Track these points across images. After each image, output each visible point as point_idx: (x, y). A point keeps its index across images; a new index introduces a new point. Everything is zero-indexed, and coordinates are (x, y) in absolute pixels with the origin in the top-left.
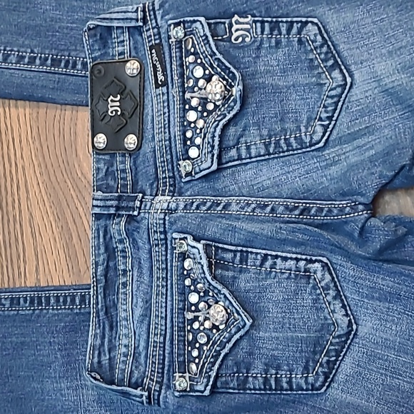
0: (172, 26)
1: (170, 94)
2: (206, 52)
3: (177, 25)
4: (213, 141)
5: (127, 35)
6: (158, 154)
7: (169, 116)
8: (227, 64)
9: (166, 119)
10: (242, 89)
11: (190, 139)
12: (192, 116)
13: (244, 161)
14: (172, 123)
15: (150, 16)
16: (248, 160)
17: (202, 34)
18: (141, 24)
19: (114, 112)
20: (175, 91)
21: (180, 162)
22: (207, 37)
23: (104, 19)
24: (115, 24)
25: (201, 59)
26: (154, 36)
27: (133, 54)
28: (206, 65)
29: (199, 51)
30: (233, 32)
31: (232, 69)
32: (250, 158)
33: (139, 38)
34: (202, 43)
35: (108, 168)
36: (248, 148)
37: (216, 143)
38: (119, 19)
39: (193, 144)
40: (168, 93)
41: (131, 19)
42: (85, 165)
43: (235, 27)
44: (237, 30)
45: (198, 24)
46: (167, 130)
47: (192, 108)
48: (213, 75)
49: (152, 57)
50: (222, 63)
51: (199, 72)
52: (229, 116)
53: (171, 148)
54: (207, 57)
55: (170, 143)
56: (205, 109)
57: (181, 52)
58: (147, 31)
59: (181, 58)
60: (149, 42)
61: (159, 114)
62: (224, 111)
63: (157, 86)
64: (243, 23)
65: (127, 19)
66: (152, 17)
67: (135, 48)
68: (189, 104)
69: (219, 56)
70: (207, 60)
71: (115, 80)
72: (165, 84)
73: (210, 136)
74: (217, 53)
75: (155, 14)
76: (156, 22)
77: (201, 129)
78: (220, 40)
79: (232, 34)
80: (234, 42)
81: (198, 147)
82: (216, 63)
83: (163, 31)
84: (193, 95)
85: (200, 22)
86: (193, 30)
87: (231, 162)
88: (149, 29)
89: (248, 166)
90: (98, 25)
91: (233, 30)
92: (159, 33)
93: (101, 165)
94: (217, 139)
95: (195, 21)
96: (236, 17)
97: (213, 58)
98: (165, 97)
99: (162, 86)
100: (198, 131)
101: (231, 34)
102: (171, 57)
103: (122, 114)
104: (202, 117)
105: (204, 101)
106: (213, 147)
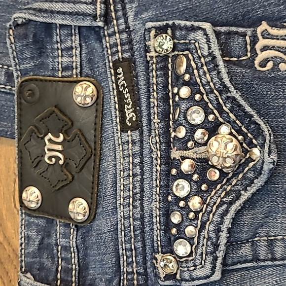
0: (153, 32)
1: (146, 146)
2: (211, 84)
3: (161, 30)
4: (218, 237)
5: (76, 39)
6: (121, 237)
7: (142, 180)
8: (248, 109)
9: (138, 185)
10: (276, 159)
11: (178, 226)
12: (182, 188)
13: (262, 264)
14: (147, 193)
15: (116, 11)
16: (270, 263)
17: (206, 53)
18: (101, 24)
19: (53, 159)
20: (153, 142)
21: (158, 256)
22: (214, 58)
23: (40, 10)
24: (58, 20)
25: (202, 94)
26: (122, 45)
27: (86, 70)
28: (210, 105)
29: (198, 80)
30: (258, 52)
31: (256, 118)
32: (273, 259)
33: (97, 45)
34: (205, 68)
35: (43, 238)
36: (271, 244)
37: (223, 240)
38: (64, 13)
39: (181, 235)
40: (141, 141)
41: (85, 15)
42: (9, 225)
43: (262, 42)
44: (265, 48)
45: (199, 35)
46: (138, 203)
47: (182, 175)
48: (221, 124)
49: (117, 79)
50: (240, 106)
51: (197, 116)
52: (245, 196)
53: (143, 232)
54: (212, 92)
55: (143, 224)
56: (203, 179)
57: (166, 75)
58: (110, 35)
59: (166, 86)
60: (113, 54)
61: (126, 174)
62: (236, 185)
63: (124, 129)
64: (276, 38)
65: (77, 14)
66: (120, 13)
67: (90, 61)
68: (178, 167)
69: (234, 93)
70: (212, 97)
71: (57, 111)
72: (137, 126)
73: (212, 227)
74: (232, 89)
75: (124, 8)
76: (126, 22)
77: (197, 213)
78: (234, 63)
79: (257, 55)
80: (259, 68)
81: (190, 240)
82: (229, 106)
83: (136, 37)
84: (186, 153)
85: (204, 30)
86: (190, 43)
87: (241, 263)
88: (114, 33)
89: (267, 271)
90: (30, 20)
91: (258, 47)
92: (130, 42)
93: (33, 234)
94: (224, 235)
95: (193, 29)
96: (264, 26)
97: (224, 96)
98: (137, 148)
99: (133, 129)
100: (191, 215)
101: (255, 54)
102: (148, 84)
103: (66, 164)
104: (199, 192)
105: (203, 165)
106: (216, 246)
